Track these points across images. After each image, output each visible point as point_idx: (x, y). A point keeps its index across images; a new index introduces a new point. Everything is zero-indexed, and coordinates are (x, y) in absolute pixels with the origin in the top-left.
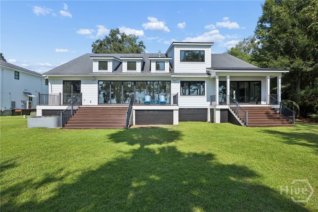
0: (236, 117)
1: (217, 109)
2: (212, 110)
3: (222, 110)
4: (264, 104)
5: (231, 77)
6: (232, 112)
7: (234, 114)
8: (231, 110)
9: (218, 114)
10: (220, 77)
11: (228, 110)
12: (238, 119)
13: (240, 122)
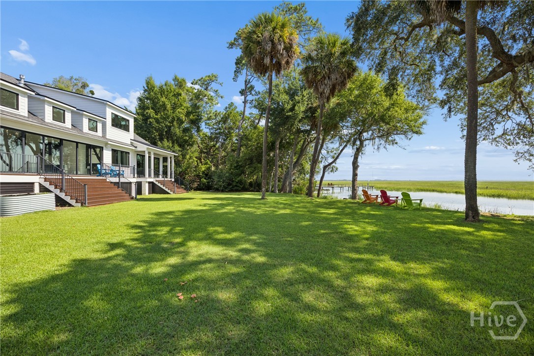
0: (164, 188)
1: (146, 182)
2: (139, 185)
3: (149, 183)
5: (154, 154)
6: (159, 184)
7: (162, 186)
8: (157, 183)
9: (146, 188)
10: (148, 152)
11: (152, 183)
12: (167, 190)
13: (169, 191)
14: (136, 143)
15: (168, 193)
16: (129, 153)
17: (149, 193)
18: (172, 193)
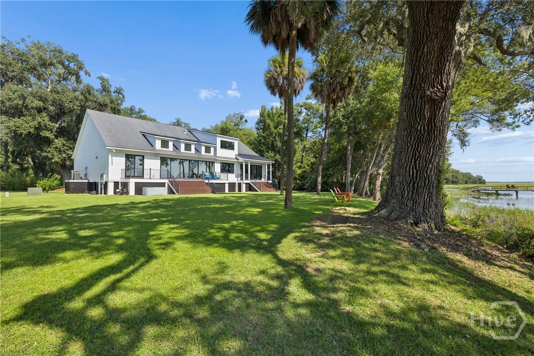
0: (255, 187)
1: (244, 183)
2: (240, 185)
3: (246, 184)
4: (263, 180)
5: (251, 163)
6: (252, 185)
7: (254, 186)
8: (251, 184)
9: (244, 187)
10: (245, 162)
11: (249, 183)
12: (256, 189)
13: (258, 190)
14: (238, 157)
15: (257, 191)
16: (234, 164)
17: (246, 191)
18: (259, 191)
